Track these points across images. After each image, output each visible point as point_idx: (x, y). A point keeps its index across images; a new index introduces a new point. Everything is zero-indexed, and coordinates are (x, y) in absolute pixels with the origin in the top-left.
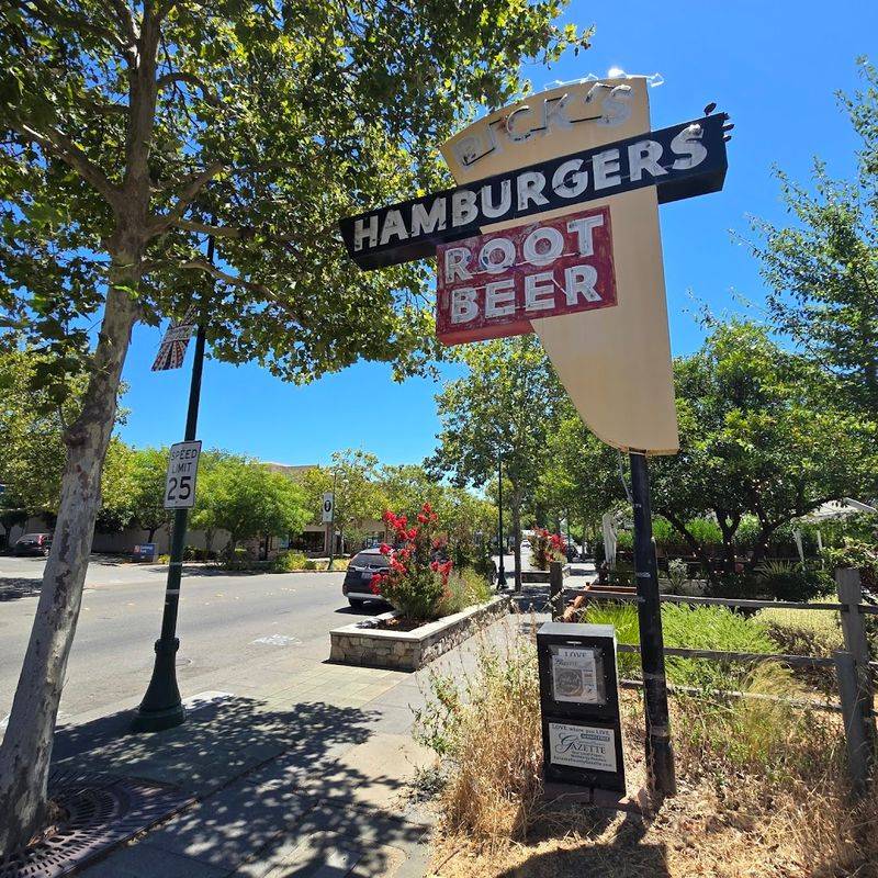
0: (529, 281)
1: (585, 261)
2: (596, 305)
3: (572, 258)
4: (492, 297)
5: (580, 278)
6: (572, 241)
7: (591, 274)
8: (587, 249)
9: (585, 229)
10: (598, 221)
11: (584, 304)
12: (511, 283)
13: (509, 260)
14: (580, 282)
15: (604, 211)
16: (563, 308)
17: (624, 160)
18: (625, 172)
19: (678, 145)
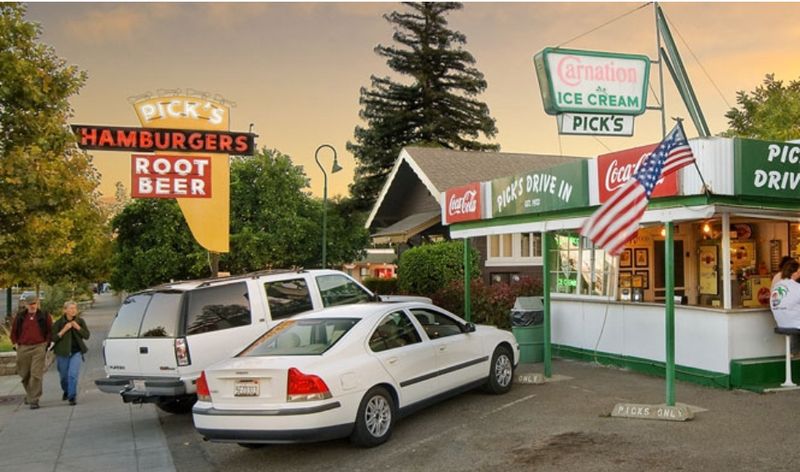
0: (177, 181)
1: (200, 178)
2: (203, 196)
3: (194, 174)
4: (159, 185)
5: (198, 184)
6: (195, 167)
7: (202, 184)
8: (201, 172)
9: (201, 164)
10: (206, 162)
11: (198, 195)
12: (168, 180)
13: (168, 169)
14: (198, 186)
15: (209, 159)
16: (190, 195)
17: (218, 140)
18: (218, 145)
19: (238, 141)
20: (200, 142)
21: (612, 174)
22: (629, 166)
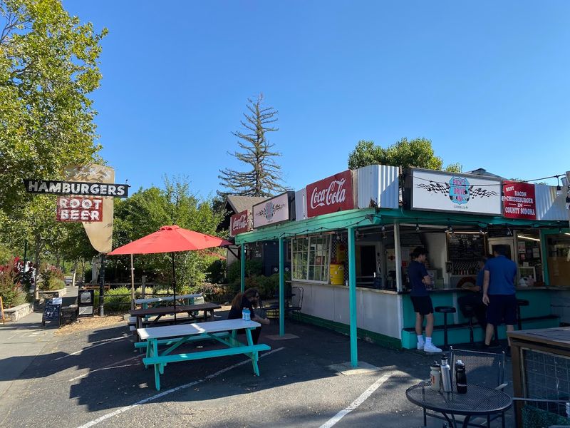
0: (83, 212)
1: (96, 210)
2: (98, 221)
3: (93, 208)
4: (72, 214)
6: (94, 204)
7: (97, 213)
8: (97, 207)
9: (97, 202)
10: (100, 201)
11: (95, 220)
12: (78, 211)
13: (78, 205)
14: (95, 215)
15: (102, 199)
16: (90, 220)
17: (107, 188)
18: (107, 191)
19: (119, 189)
20: (98, 190)
21: (314, 196)
22: (324, 191)
